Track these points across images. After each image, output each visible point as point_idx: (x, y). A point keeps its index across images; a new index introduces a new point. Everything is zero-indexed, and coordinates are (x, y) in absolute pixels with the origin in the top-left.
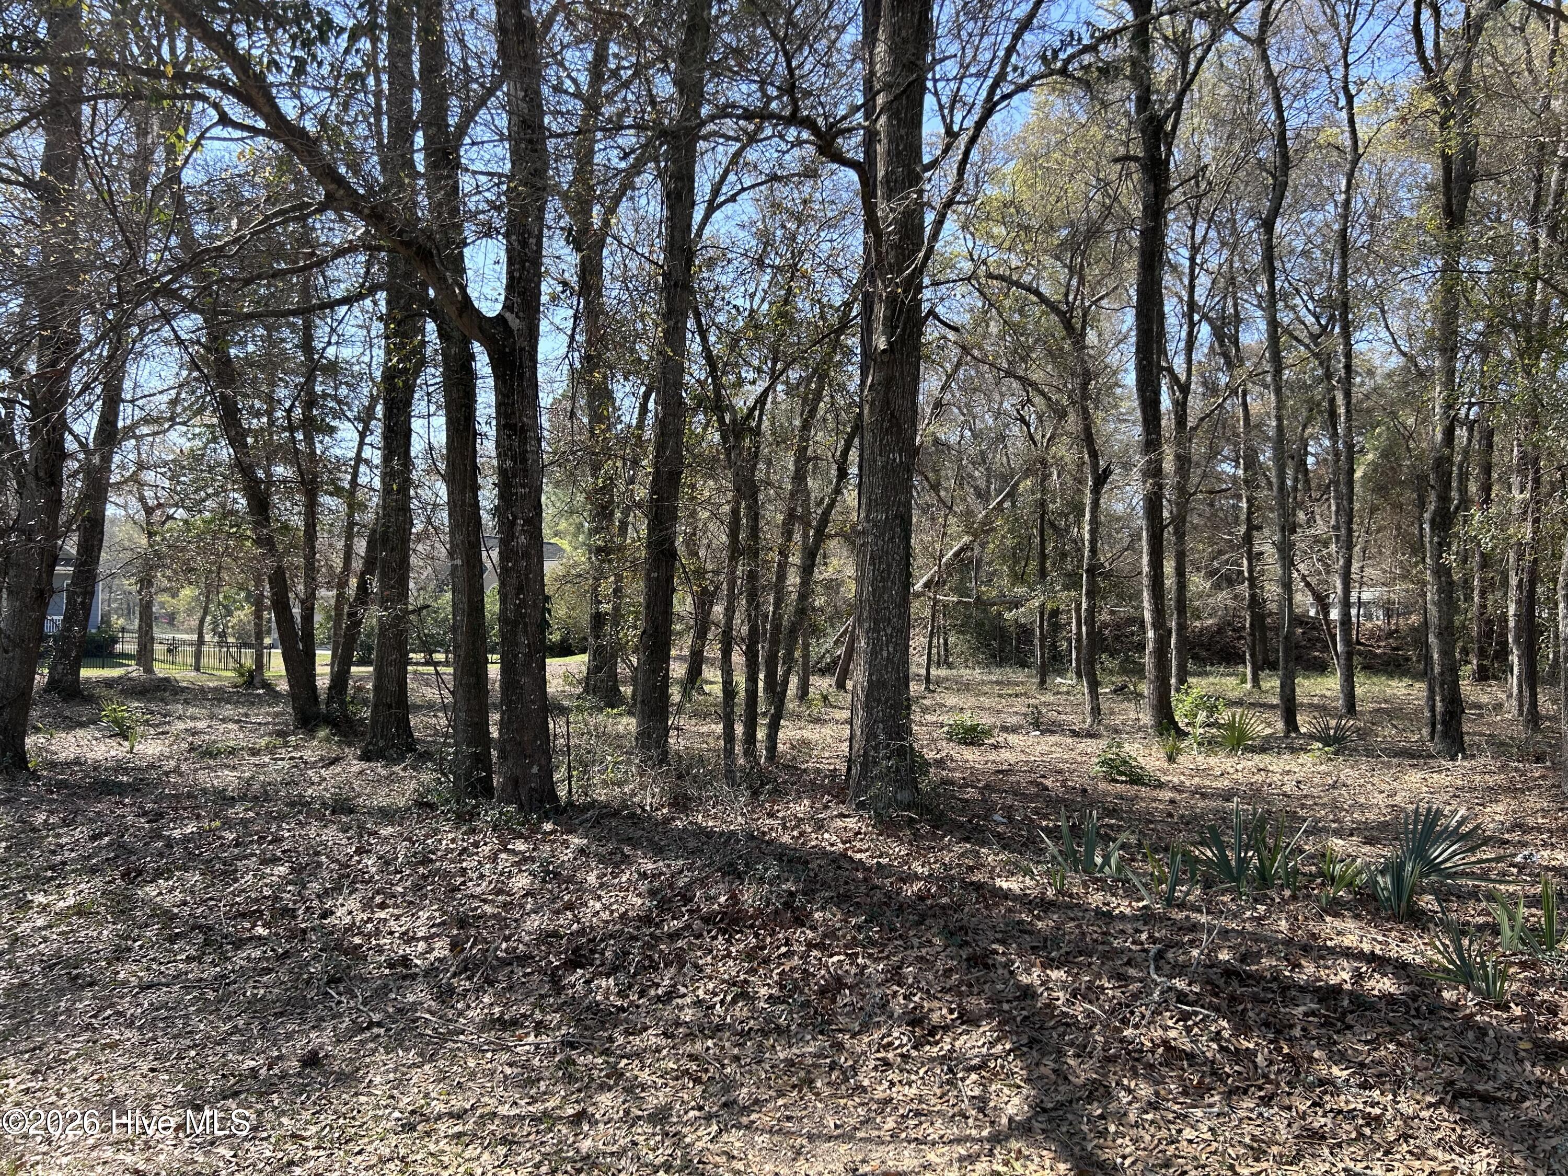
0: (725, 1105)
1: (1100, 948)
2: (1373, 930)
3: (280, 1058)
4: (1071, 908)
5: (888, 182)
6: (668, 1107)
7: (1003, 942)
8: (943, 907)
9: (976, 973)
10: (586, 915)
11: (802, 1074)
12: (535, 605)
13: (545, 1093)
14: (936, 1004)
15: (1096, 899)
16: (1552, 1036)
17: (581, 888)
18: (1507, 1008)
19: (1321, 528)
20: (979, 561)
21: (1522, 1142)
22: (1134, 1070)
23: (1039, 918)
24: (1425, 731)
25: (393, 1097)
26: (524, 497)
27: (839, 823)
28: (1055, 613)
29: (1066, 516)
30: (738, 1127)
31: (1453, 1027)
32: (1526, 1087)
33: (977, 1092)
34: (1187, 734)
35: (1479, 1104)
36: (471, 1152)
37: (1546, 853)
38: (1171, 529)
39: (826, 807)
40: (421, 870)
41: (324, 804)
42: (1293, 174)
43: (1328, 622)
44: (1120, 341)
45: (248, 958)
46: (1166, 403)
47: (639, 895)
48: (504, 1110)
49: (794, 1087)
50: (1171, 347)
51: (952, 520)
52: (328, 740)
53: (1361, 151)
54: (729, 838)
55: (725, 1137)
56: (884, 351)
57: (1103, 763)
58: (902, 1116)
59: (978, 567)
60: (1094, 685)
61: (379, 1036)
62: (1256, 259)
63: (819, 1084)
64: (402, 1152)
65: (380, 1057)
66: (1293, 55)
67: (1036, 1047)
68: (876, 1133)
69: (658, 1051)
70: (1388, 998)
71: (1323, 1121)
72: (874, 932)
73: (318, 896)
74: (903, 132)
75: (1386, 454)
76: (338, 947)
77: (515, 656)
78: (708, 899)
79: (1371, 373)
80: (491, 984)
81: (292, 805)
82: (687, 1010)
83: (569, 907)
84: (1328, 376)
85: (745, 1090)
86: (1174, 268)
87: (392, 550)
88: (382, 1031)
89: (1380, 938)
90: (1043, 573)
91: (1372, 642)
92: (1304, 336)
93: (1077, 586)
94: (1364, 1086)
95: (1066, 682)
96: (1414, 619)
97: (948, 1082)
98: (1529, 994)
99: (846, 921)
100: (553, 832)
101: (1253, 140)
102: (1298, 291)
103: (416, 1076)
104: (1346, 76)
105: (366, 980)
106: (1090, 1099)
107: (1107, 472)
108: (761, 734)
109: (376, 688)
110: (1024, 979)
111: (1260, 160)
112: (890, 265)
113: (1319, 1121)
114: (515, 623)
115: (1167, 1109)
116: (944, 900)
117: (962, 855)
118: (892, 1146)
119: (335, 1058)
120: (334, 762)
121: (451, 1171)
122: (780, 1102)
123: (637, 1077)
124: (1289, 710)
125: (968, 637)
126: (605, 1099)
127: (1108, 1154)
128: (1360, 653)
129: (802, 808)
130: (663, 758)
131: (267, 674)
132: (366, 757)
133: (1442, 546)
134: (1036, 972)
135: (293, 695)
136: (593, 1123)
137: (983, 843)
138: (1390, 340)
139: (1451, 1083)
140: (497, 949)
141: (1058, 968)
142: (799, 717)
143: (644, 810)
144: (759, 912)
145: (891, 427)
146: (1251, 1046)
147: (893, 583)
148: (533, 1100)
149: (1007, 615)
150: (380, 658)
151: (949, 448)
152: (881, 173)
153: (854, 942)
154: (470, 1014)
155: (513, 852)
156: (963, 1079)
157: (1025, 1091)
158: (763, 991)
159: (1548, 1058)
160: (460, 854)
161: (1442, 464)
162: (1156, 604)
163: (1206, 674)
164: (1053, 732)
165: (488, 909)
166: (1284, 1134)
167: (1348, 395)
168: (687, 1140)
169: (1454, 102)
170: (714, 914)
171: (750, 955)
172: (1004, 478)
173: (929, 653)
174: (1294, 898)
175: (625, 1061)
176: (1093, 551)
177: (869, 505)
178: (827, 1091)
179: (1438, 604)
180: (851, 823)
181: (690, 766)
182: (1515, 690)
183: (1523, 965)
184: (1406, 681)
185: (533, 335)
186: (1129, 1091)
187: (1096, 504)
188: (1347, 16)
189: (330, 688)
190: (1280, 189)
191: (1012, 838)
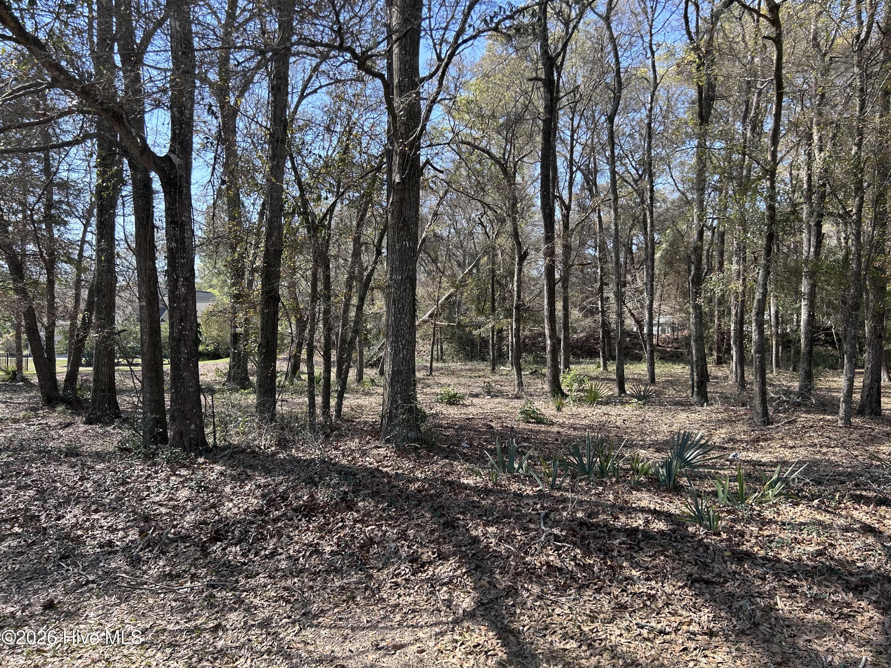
0: (304, 614)
1: (515, 513)
2: (656, 497)
3: (30, 605)
4: (501, 493)
5: (400, 86)
6: (270, 618)
7: (463, 513)
8: (431, 496)
9: (448, 531)
10: (224, 511)
11: (349, 594)
12: (191, 330)
13: (196, 615)
14: (425, 550)
15: (514, 487)
16: (741, 548)
17: (221, 495)
18: (719, 535)
19: (639, 284)
20: (460, 303)
21: (726, 603)
22: (531, 579)
23: (483, 499)
24: (689, 392)
25: (101, 624)
26: (182, 265)
27: (375, 452)
28: (500, 331)
29: (506, 278)
30: (311, 626)
31: (693, 547)
32: (728, 576)
33: (446, 597)
34: (567, 396)
35: (704, 586)
36: (150, 653)
37: (744, 453)
38: (560, 284)
39: (368, 443)
40: (121, 489)
41: (60, 451)
42: (624, 92)
43: (642, 335)
44: (534, 181)
45: (9, 546)
46: (558, 215)
47: (256, 498)
48: (170, 627)
49: (344, 601)
50: (561, 184)
51: (444, 279)
52: (64, 412)
53: (658, 81)
54: (311, 463)
55: (303, 632)
56: (398, 183)
57: (522, 413)
58: (405, 613)
59: (459, 306)
60: (519, 370)
61: (93, 589)
62: (605, 138)
63: (358, 599)
64: (106, 656)
65: (94, 601)
66: (624, 27)
67: (479, 570)
68: (390, 624)
69: (265, 586)
70: (662, 533)
71: (626, 599)
72: (392, 512)
73: (55, 507)
74: (408, 58)
75: (671, 245)
76: (68, 536)
77: (179, 360)
78: (297, 498)
79: (664, 201)
80: (164, 553)
81: (40, 452)
82: (283, 562)
83: (213, 506)
84: (643, 202)
85: (316, 605)
86: (563, 141)
87: (104, 296)
88: (95, 586)
89: (659, 501)
90: (493, 309)
91: (665, 345)
92: (630, 180)
93: (511, 316)
94: (648, 579)
95: (506, 368)
96: (686, 332)
97: (431, 593)
98: (731, 527)
99: (377, 507)
100: (203, 463)
101: (603, 72)
102: (627, 156)
103: (116, 611)
104: (651, 40)
105: (85, 556)
106: (507, 596)
107: (526, 254)
108: (333, 402)
109: (95, 380)
110: (474, 533)
111: (607, 83)
112: (401, 133)
113: (625, 599)
114: (179, 340)
115: (547, 599)
116: (432, 492)
117: (443, 466)
118: (398, 630)
119: (64, 603)
120: (68, 425)
121: (137, 665)
122: (336, 610)
123: (252, 602)
124: (621, 381)
125: (454, 345)
126: (233, 616)
127: (515, 625)
128: (659, 351)
129: (354, 444)
130: (273, 419)
131: (25, 373)
132: (89, 422)
133: (697, 294)
134: (480, 528)
135: (42, 386)
136: (226, 630)
137: (456, 459)
138: (673, 183)
139: (691, 575)
140: (168, 533)
141: (492, 526)
142: (357, 392)
143: (260, 449)
144: (327, 504)
145: (404, 226)
146: (592, 562)
147: (406, 315)
148: (189, 620)
149: (474, 332)
150: (97, 362)
151: (442, 239)
152: (396, 81)
153: (381, 518)
154: (151, 572)
155: (180, 476)
156: (439, 591)
157: (472, 595)
158: (328, 549)
159: (739, 560)
160: (146, 478)
161: (698, 250)
162: (551, 326)
163: (580, 363)
164: (497, 396)
165: (164, 510)
166: (606, 607)
167: (651, 212)
168: (281, 636)
169: (704, 56)
170: (301, 506)
171: (321, 529)
172: (473, 256)
173: (432, 354)
174: (617, 482)
175: (245, 593)
176: (519, 297)
177: (392, 271)
178: (363, 603)
179: (695, 324)
180: (382, 451)
181: (289, 422)
182: (734, 369)
183: (729, 512)
184: (682, 365)
185: (188, 167)
186: (528, 590)
187: (520, 270)
188: (652, 7)
189: (65, 381)
190: (617, 100)
191: (471, 455)
